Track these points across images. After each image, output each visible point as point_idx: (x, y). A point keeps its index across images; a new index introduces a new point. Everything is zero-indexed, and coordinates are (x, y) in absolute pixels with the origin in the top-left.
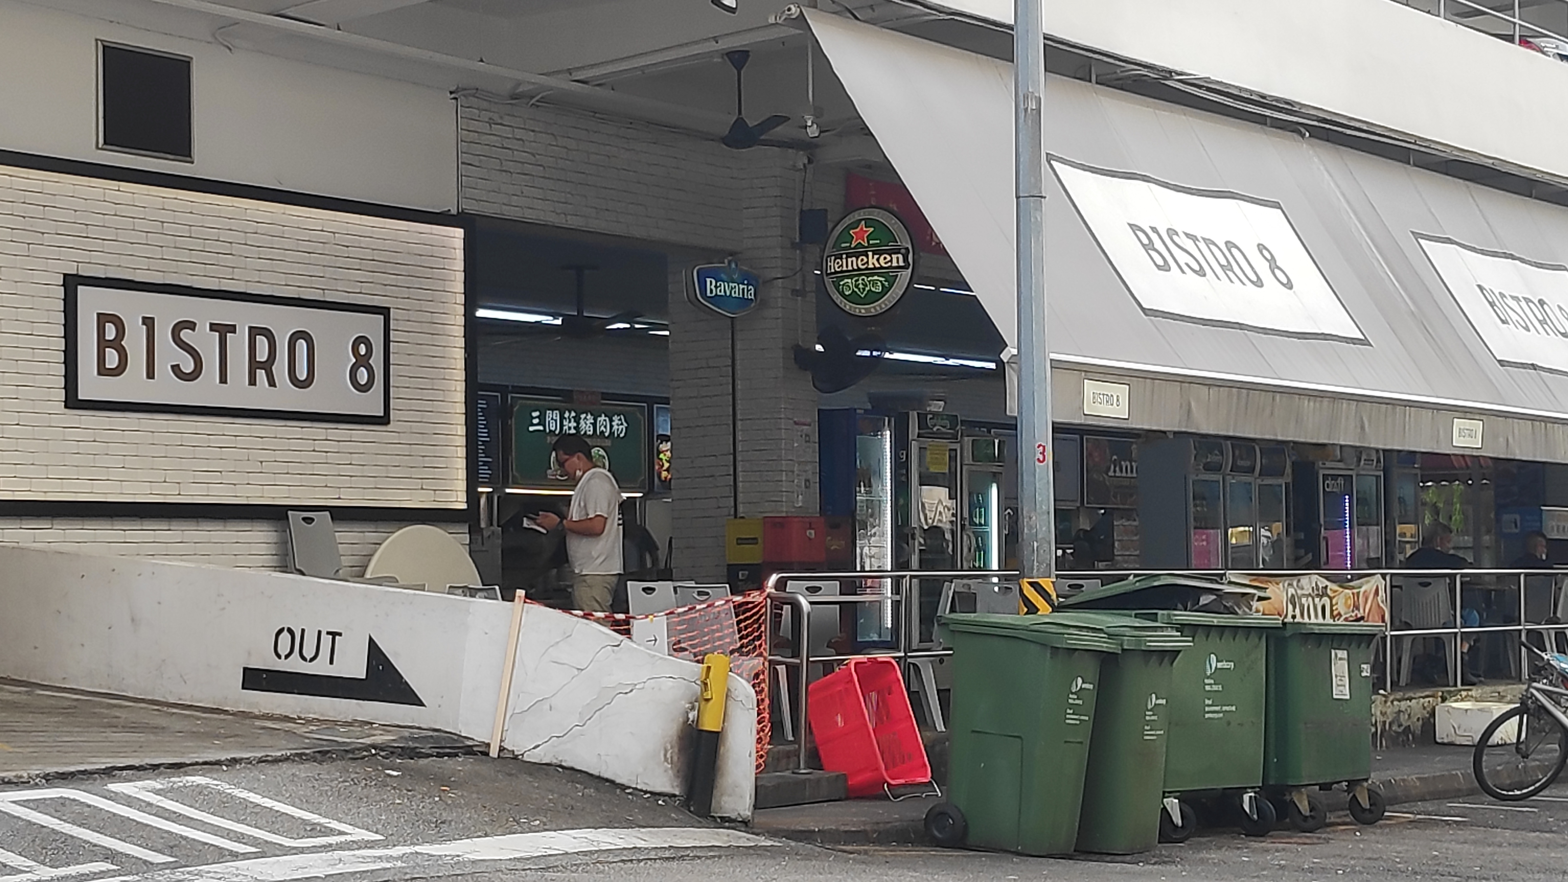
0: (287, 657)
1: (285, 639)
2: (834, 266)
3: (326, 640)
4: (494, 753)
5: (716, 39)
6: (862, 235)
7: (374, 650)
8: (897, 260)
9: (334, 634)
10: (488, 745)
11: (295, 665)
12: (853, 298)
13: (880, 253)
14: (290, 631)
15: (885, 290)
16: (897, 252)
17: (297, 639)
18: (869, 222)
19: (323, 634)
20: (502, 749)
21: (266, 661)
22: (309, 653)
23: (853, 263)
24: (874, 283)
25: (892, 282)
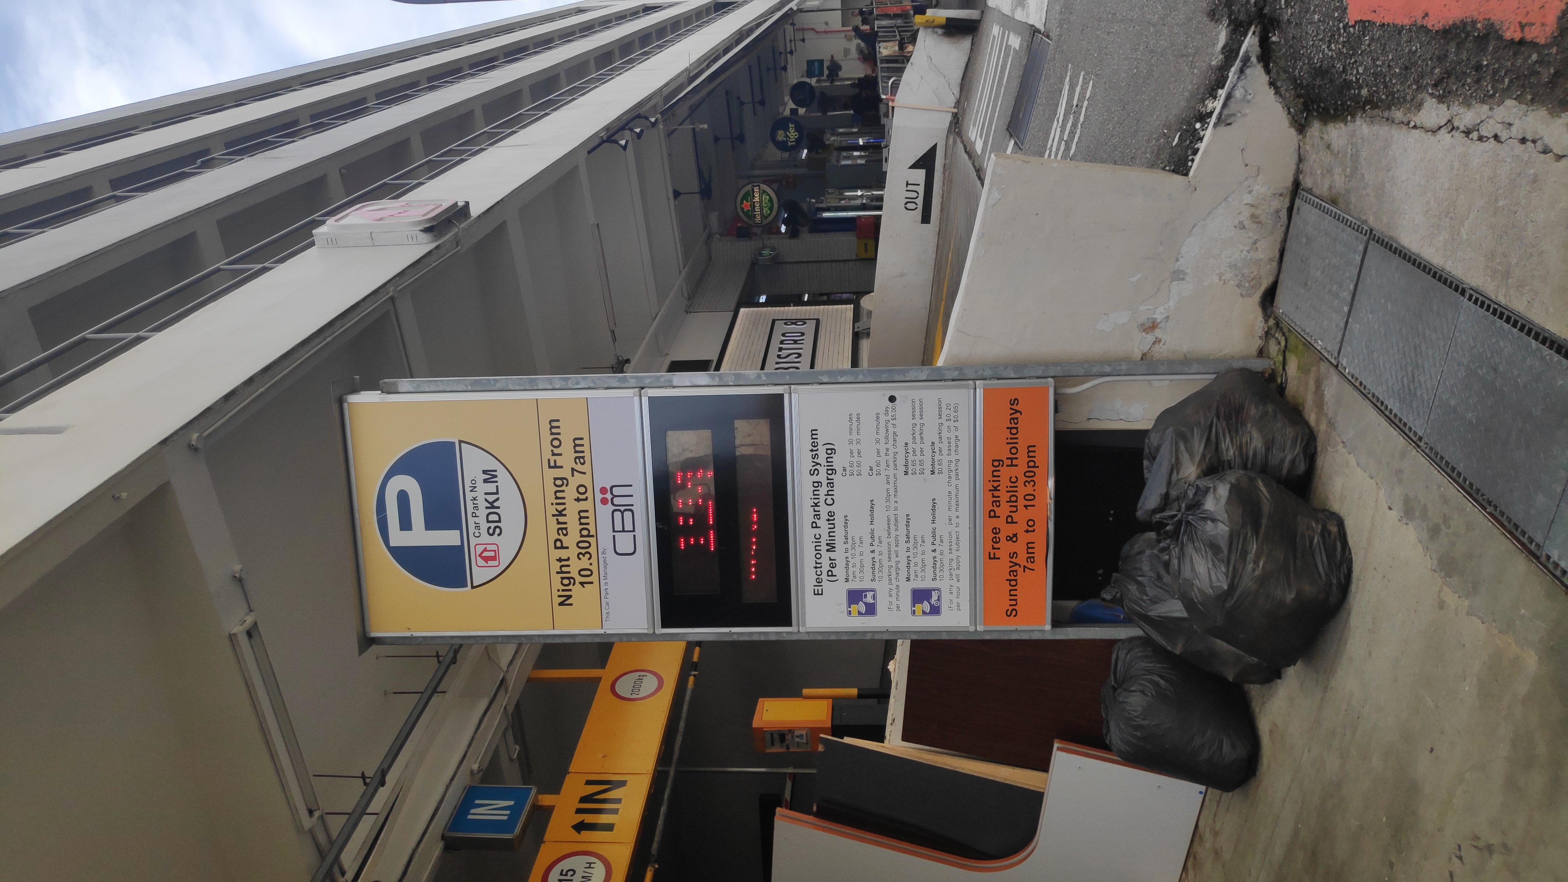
0: (916, 204)
1: (909, 206)
2: (758, 219)
3: (910, 187)
4: (955, 110)
5: (669, 199)
6: (746, 205)
7: (914, 166)
8: (756, 189)
9: (907, 184)
10: (953, 113)
11: (920, 201)
12: (771, 209)
13: (754, 196)
14: (906, 204)
15: (768, 195)
16: (753, 190)
17: (910, 200)
18: (742, 203)
19: (908, 189)
20: (954, 108)
21: (918, 214)
22: (914, 195)
23: (757, 209)
24: (766, 199)
25: (764, 192)
